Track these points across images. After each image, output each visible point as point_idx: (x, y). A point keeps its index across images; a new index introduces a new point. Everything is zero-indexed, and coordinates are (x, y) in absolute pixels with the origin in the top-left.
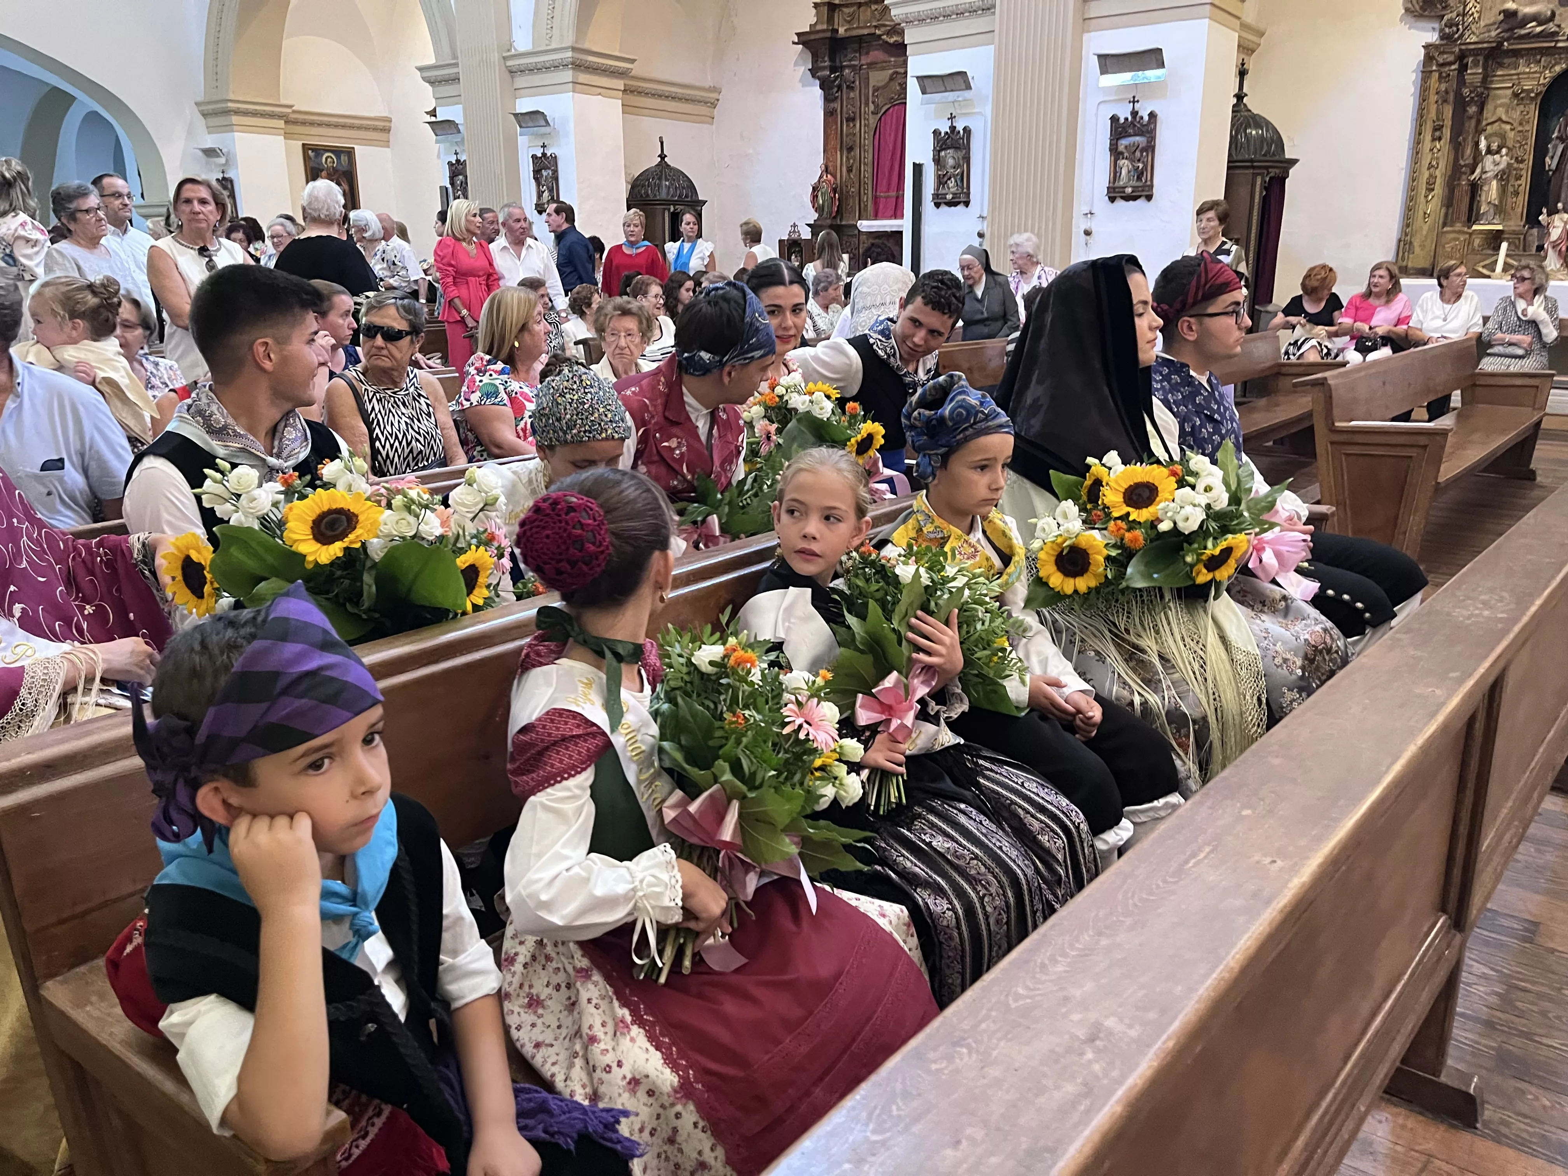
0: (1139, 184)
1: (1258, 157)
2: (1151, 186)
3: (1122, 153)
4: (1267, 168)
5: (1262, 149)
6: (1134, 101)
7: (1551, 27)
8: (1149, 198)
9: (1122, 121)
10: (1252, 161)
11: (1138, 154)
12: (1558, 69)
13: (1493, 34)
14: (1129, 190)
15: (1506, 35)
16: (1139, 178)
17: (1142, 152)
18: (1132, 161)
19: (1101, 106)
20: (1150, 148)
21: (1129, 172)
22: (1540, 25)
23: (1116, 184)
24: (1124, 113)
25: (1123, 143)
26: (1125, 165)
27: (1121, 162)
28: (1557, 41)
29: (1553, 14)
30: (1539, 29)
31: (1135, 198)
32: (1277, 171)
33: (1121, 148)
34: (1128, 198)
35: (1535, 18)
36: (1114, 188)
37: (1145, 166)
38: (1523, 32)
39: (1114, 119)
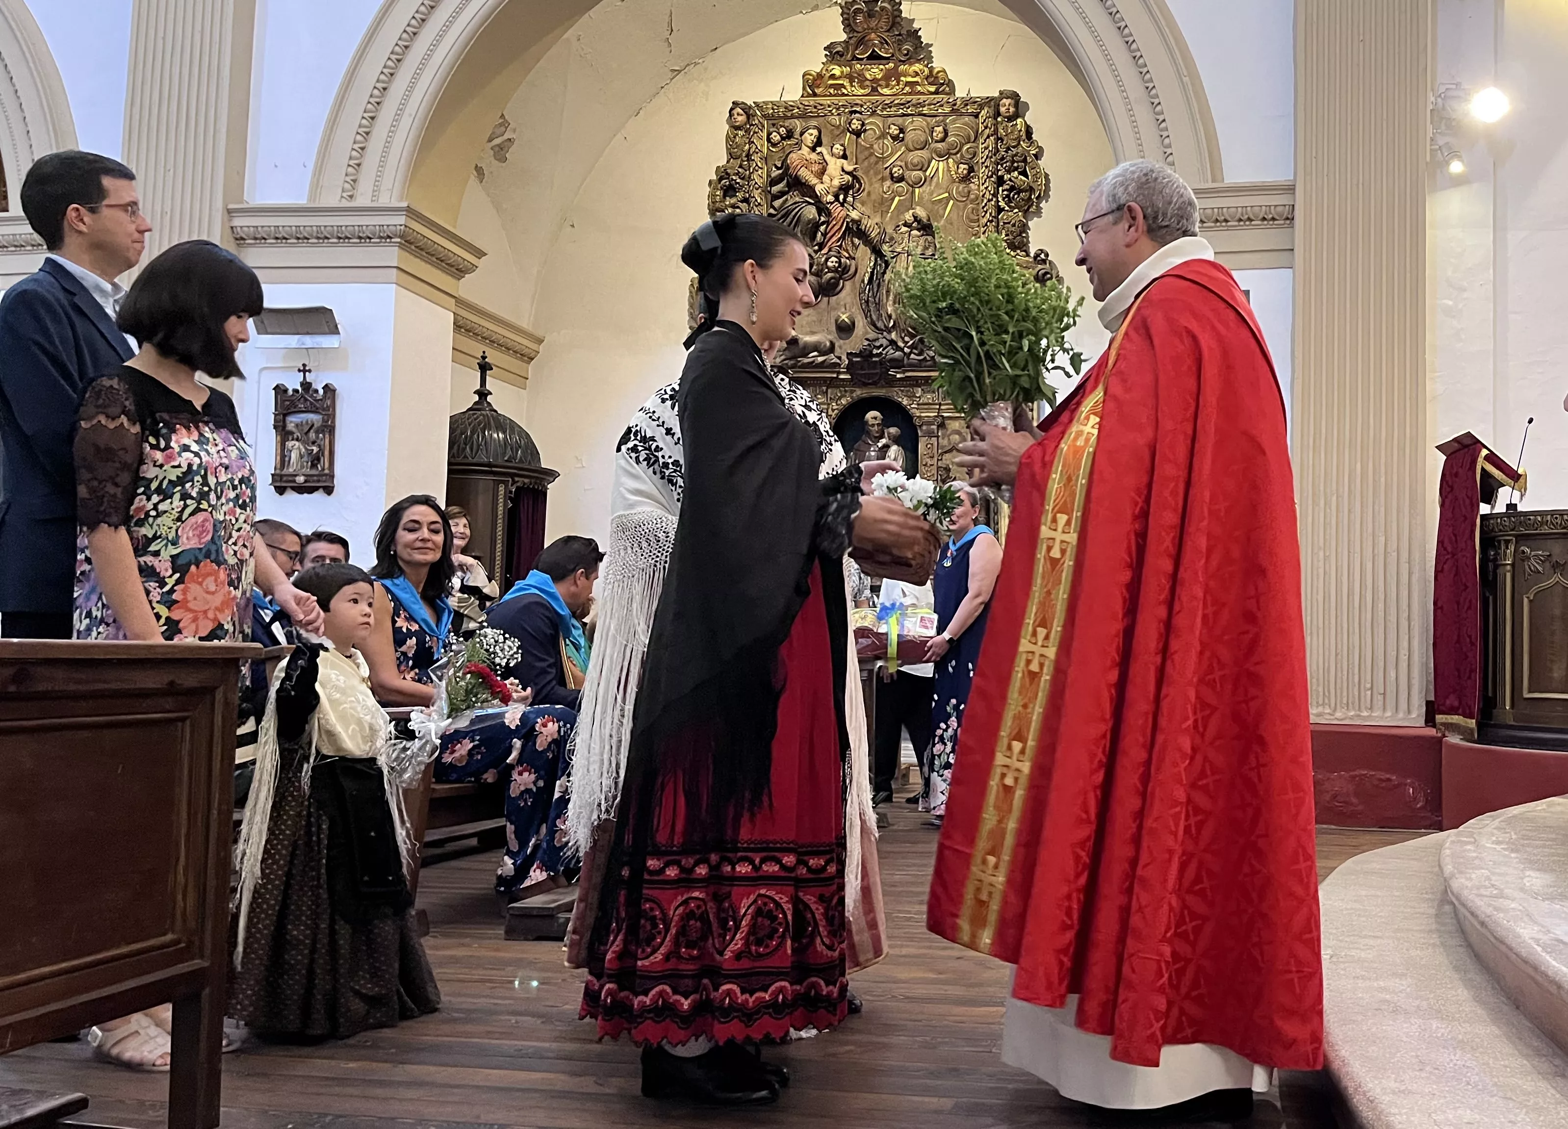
0: (314, 472)
1: (500, 462)
2: (332, 476)
3: (292, 433)
4: (512, 475)
5: (504, 454)
6: (304, 370)
7: (832, 358)
8: (329, 490)
9: (290, 392)
10: (489, 465)
11: (312, 435)
12: (844, 401)
13: (778, 360)
14: (301, 479)
15: (791, 363)
16: (314, 466)
17: (317, 432)
18: (305, 443)
19: (264, 372)
20: (329, 428)
21: (301, 456)
22: (822, 354)
23: (285, 471)
24: (293, 383)
25: (292, 421)
26: (296, 449)
27: (290, 444)
28: (839, 373)
29: (832, 344)
30: (820, 359)
31: (311, 490)
32: (526, 481)
33: (290, 427)
34: (301, 490)
35: (816, 347)
36: (281, 476)
37: (321, 450)
38: (806, 360)
39: (280, 390)
